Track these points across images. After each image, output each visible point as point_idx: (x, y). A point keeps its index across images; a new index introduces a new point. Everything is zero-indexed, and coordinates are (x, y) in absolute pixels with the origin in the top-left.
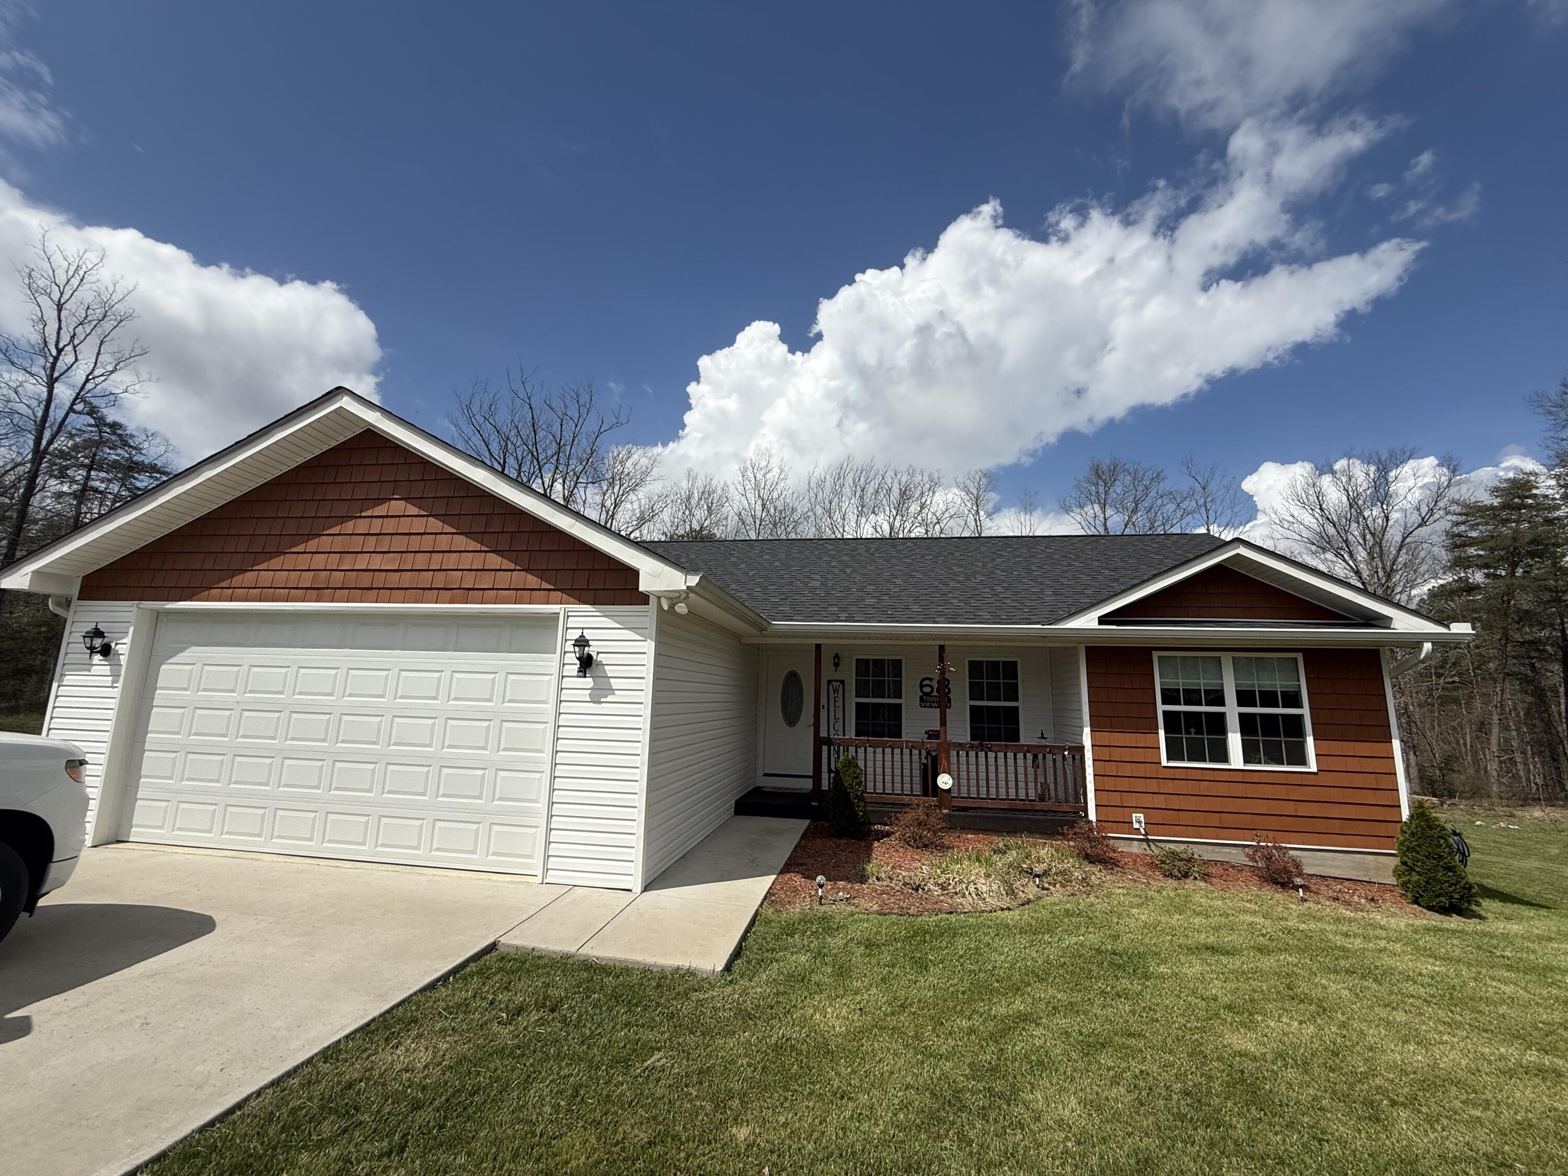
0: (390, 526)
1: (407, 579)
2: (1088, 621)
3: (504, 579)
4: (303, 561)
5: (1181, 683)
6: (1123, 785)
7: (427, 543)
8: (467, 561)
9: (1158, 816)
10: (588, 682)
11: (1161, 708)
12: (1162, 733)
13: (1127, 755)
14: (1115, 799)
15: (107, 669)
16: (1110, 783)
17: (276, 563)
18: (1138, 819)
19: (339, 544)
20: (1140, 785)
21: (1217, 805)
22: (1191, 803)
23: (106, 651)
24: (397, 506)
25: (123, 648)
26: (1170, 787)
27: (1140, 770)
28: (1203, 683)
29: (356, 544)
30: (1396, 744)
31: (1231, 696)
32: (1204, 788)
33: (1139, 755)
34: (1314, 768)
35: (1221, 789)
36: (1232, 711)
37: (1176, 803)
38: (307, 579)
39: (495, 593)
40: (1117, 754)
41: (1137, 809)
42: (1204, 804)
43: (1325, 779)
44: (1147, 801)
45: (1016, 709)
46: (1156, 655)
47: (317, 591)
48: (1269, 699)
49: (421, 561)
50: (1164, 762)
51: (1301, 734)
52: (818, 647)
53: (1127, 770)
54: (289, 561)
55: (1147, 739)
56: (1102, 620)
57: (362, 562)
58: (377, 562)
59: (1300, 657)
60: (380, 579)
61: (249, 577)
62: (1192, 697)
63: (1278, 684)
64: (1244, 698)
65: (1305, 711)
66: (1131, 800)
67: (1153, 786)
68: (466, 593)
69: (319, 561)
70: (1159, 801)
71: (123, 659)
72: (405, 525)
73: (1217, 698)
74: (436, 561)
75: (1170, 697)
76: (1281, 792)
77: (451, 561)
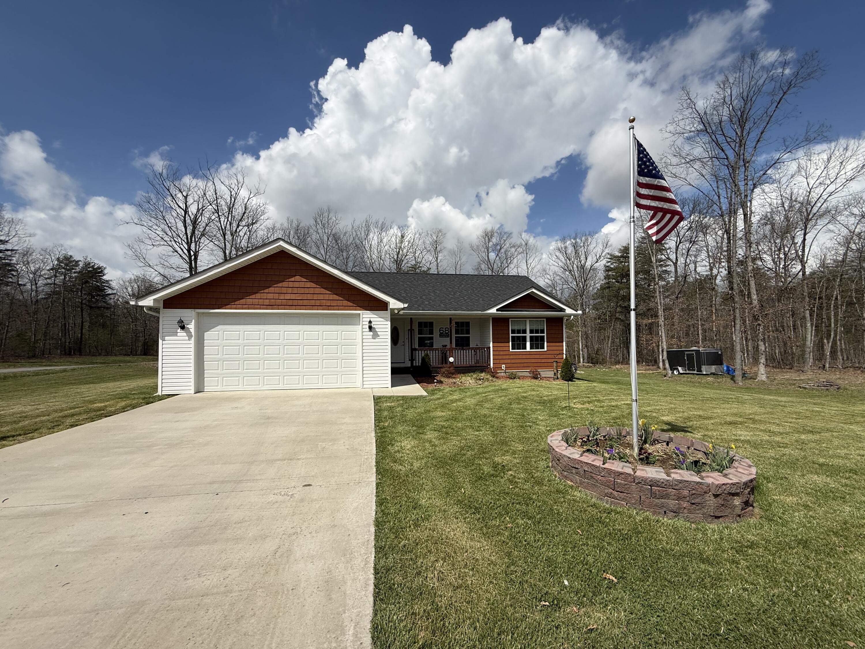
0: (297, 285)
1: (305, 302)
2: (493, 311)
3: (340, 303)
4: (265, 296)
5: (516, 328)
6: (500, 357)
7: (312, 291)
8: (327, 297)
9: (508, 365)
10: (371, 333)
11: (511, 335)
12: (511, 343)
13: (501, 349)
14: (498, 361)
15: (185, 334)
16: (497, 357)
17: (253, 296)
18: (503, 366)
19: (277, 290)
20: (504, 357)
21: (523, 361)
22: (517, 361)
23: (183, 328)
24: (298, 278)
25: (191, 327)
26: (512, 357)
27: (505, 353)
28: (521, 328)
29: (284, 290)
30: (564, 343)
31: (528, 331)
32: (520, 357)
33: (505, 349)
34: (546, 349)
35: (524, 357)
36: (528, 335)
37: (513, 361)
38: (267, 302)
39: (338, 308)
40: (499, 349)
41: (503, 364)
42: (519, 361)
43: (549, 352)
44: (506, 361)
45: (469, 337)
46: (510, 320)
47: (271, 306)
48: (537, 332)
49: (309, 297)
50: (511, 350)
51: (544, 341)
52: (411, 319)
53: (502, 353)
54: (258, 296)
55: (507, 344)
56: (497, 310)
57: (288, 297)
58: (293, 297)
59: (545, 320)
60: (295, 303)
61: (242, 301)
62: (519, 332)
63: (540, 328)
64: (531, 332)
65: (545, 335)
66: (502, 361)
67: (507, 357)
68: (329, 307)
69: (270, 296)
70: (509, 361)
71: (192, 331)
72: (302, 285)
73: (525, 332)
74: (315, 297)
75: (513, 332)
76: (537, 356)
77: (321, 297)
